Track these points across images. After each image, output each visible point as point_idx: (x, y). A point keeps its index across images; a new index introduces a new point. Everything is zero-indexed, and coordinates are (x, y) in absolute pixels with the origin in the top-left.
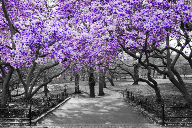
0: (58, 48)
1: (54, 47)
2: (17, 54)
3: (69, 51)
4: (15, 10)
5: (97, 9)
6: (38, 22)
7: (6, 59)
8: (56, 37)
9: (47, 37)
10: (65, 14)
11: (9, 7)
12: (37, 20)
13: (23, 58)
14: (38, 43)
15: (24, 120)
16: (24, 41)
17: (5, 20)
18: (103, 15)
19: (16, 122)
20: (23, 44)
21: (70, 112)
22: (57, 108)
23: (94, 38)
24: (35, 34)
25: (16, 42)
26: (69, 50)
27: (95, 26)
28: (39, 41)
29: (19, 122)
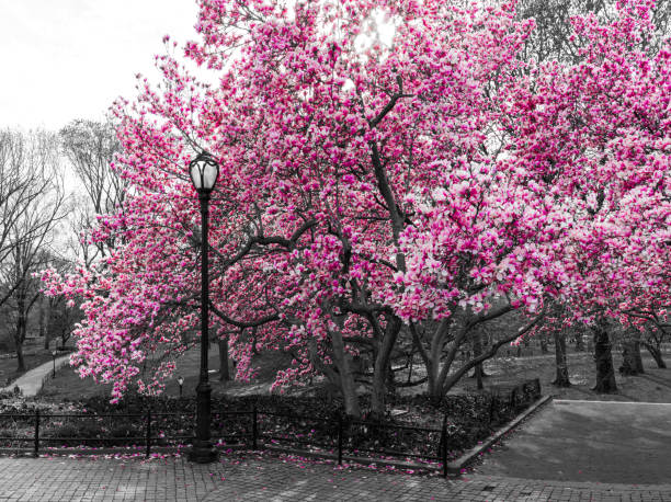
0: (522, 265)
1: (511, 263)
2: (410, 284)
3: (556, 274)
4: (405, 168)
5: (638, 151)
6: (467, 190)
7: (383, 298)
8: (517, 232)
9: (493, 232)
10: (538, 166)
11: (388, 159)
12: (465, 184)
13: (424, 295)
14: (466, 251)
15: (430, 459)
16: (429, 246)
17: (379, 197)
18: (657, 169)
19: (409, 462)
20: (426, 257)
21: (550, 441)
22: (512, 428)
23: (628, 235)
24: (460, 225)
25: (405, 251)
26: (556, 270)
27: (635, 201)
28: (469, 246)
29: (416, 465)
